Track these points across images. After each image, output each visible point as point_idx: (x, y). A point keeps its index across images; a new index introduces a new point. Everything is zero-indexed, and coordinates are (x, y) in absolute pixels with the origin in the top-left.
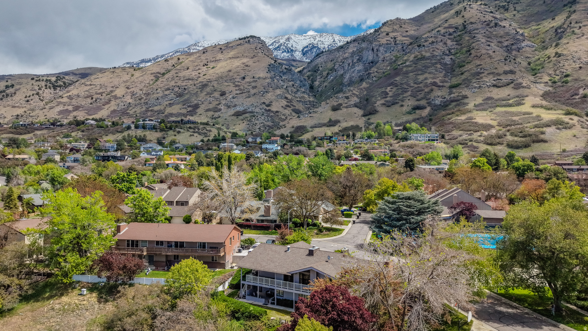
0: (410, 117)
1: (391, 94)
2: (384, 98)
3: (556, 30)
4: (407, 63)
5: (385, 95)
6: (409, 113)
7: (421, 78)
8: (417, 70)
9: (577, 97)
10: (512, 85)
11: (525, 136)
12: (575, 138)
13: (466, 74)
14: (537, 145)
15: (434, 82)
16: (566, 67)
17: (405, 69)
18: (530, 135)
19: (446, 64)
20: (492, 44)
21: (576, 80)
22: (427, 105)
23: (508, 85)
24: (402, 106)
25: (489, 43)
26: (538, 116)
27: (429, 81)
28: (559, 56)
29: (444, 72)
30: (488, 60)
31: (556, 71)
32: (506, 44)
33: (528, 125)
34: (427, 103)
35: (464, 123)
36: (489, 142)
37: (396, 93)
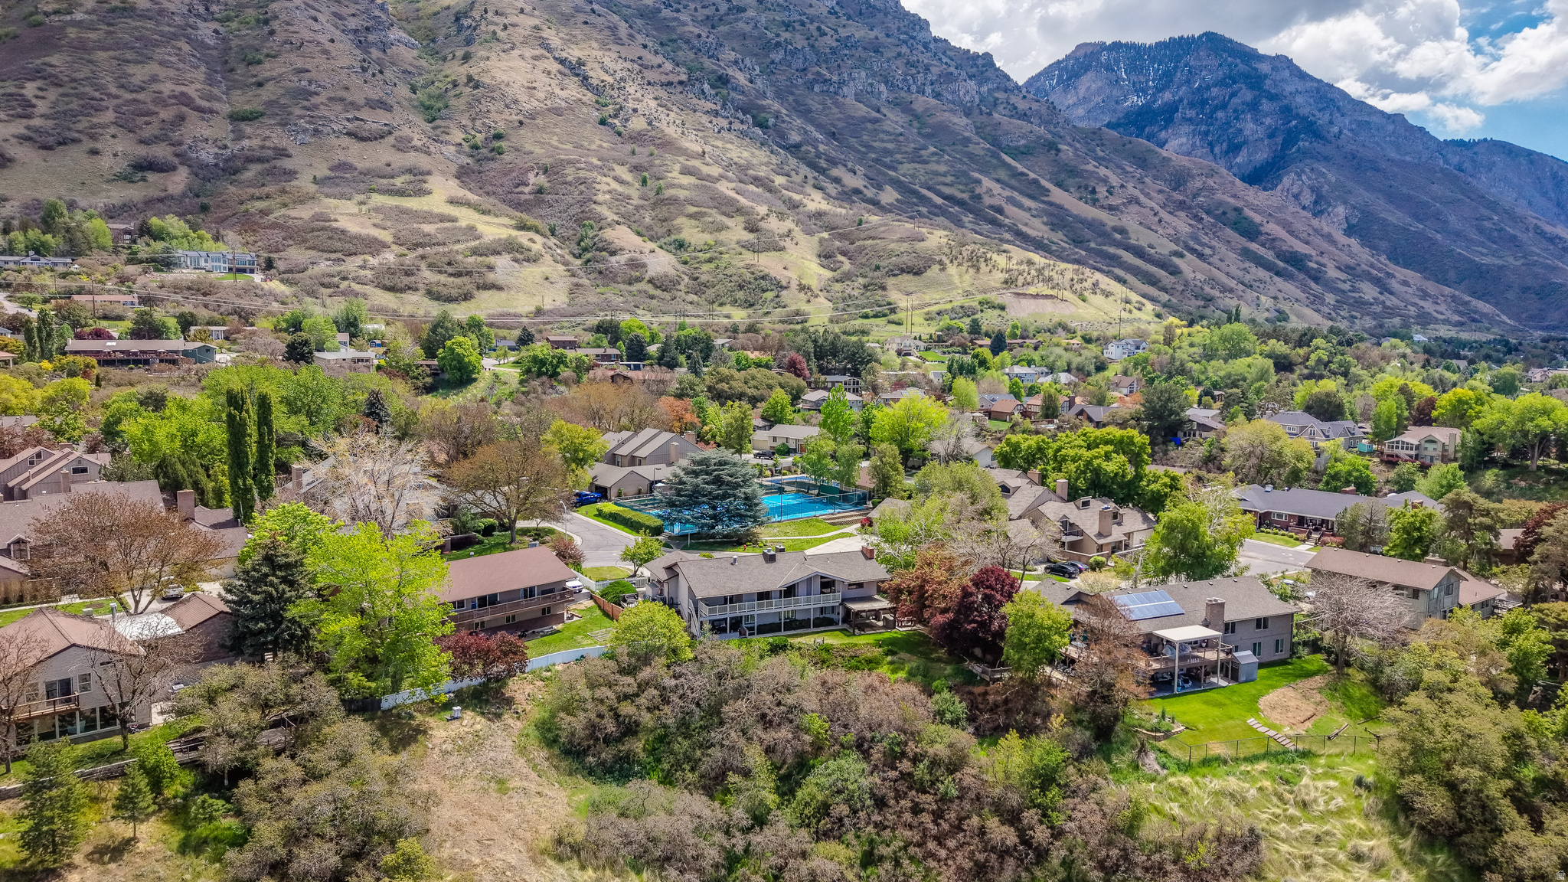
0: (134, 193)
1: (42, 107)
2: (20, 116)
3: (457, 19)
4: (79, 16)
5: (24, 107)
6: (126, 178)
7: (139, 73)
8: (118, 46)
9: (527, 190)
10: (391, 139)
11: (459, 275)
12: (547, 283)
13: (270, 86)
14: (486, 295)
15: (183, 94)
16: (494, 115)
17: (72, 33)
18: (469, 273)
19: (201, 45)
20: (320, 16)
21: (517, 150)
22: (176, 160)
23: (382, 137)
24: (95, 152)
25: (313, 13)
26: (472, 229)
27: (167, 88)
28: (476, 87)
29: (203, 69)
30: (321, 59)
31: (474, 120)
32: (353, 23)
33: (457, 247)
34: (177, 155)
35: (313, 230)
36: (387, 283)
37: (62, 108)
